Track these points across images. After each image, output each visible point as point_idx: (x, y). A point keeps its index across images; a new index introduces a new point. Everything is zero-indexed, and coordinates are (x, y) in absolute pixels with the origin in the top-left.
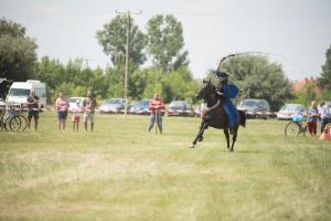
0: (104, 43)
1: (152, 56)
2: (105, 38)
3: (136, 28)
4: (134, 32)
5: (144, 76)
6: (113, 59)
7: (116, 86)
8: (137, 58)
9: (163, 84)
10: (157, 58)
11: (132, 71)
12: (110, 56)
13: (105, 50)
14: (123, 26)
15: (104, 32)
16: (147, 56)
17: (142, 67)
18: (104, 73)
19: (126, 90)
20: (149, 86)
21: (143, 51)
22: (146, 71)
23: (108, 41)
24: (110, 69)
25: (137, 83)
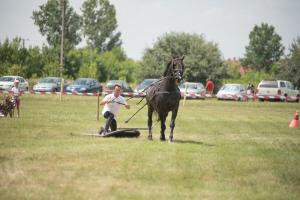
0: (40, 23)
1: (87, 37)
2: (41, 19)
3: (71, 9)
4: (69, 13)
5: (79, 55)
6: (49, 39)
7: (51, 65)
8: (72, 38)
9: (98, 63)
10: (91, 38)
11: (68, 51)
12: (46, 36)
13: (41, 30)
14: (59, 8)
15: (40, 13)
16: (82, 37)
17: (77, 47)
18: (41, 52)
19: (62, 69)
20: (85, 65)
21: (78, 32)
22: (81, 50)
23: (44, 22)
24: (46, 48)
25: (73, 62)
